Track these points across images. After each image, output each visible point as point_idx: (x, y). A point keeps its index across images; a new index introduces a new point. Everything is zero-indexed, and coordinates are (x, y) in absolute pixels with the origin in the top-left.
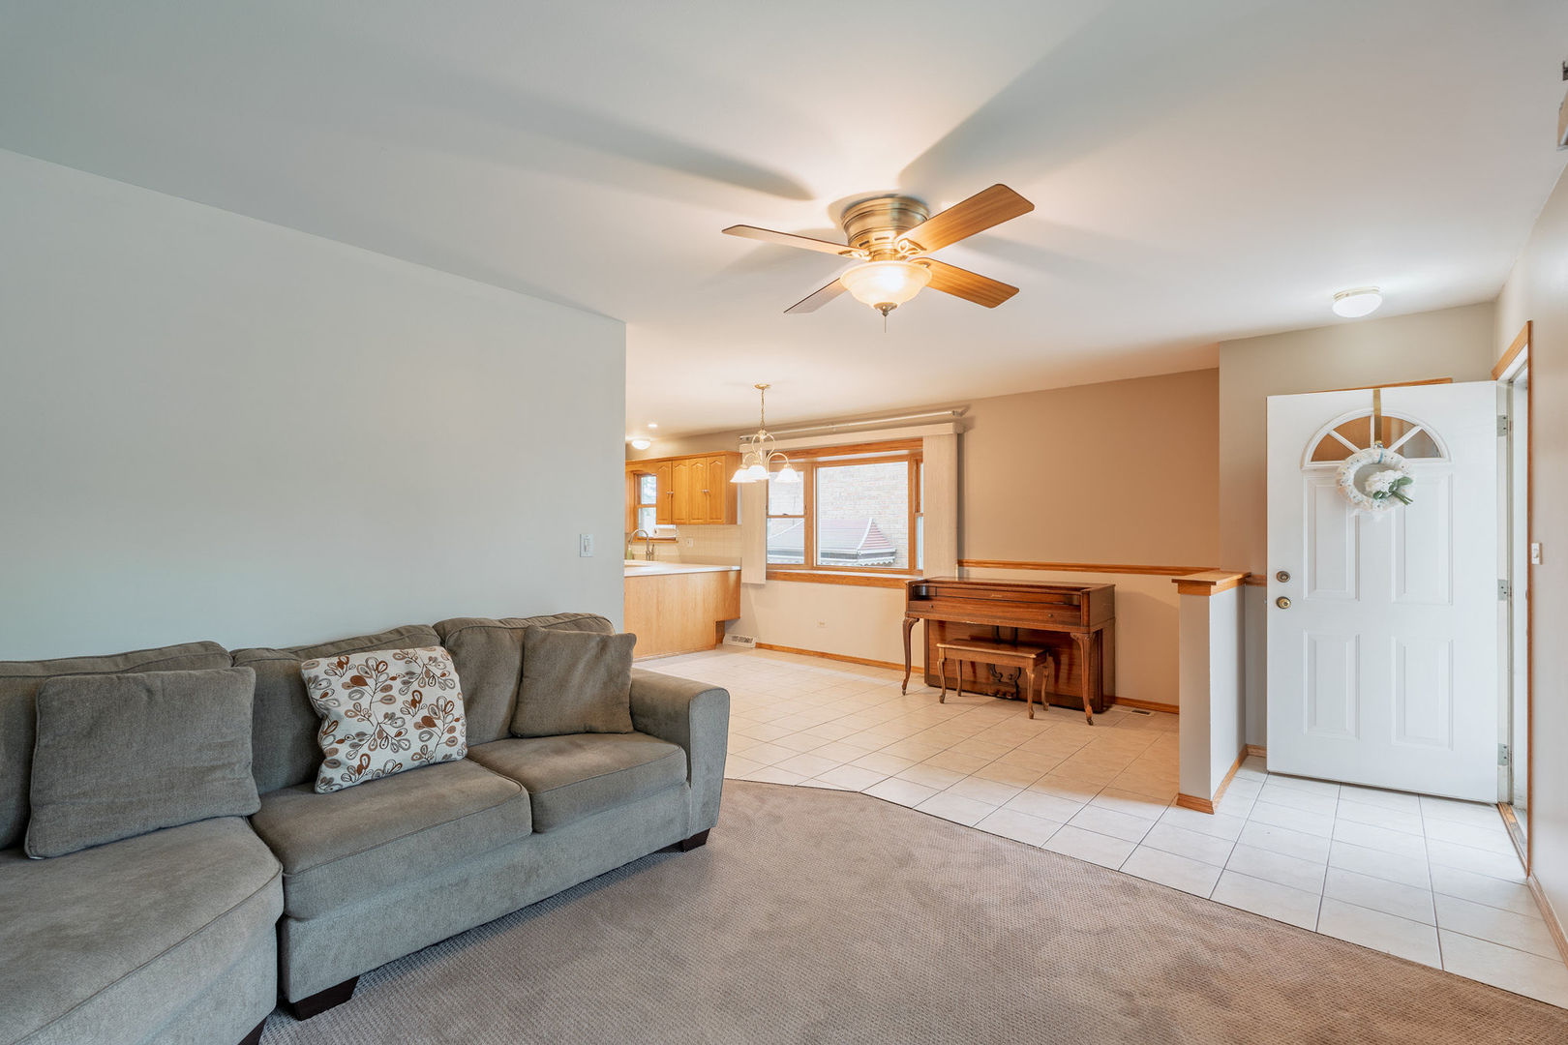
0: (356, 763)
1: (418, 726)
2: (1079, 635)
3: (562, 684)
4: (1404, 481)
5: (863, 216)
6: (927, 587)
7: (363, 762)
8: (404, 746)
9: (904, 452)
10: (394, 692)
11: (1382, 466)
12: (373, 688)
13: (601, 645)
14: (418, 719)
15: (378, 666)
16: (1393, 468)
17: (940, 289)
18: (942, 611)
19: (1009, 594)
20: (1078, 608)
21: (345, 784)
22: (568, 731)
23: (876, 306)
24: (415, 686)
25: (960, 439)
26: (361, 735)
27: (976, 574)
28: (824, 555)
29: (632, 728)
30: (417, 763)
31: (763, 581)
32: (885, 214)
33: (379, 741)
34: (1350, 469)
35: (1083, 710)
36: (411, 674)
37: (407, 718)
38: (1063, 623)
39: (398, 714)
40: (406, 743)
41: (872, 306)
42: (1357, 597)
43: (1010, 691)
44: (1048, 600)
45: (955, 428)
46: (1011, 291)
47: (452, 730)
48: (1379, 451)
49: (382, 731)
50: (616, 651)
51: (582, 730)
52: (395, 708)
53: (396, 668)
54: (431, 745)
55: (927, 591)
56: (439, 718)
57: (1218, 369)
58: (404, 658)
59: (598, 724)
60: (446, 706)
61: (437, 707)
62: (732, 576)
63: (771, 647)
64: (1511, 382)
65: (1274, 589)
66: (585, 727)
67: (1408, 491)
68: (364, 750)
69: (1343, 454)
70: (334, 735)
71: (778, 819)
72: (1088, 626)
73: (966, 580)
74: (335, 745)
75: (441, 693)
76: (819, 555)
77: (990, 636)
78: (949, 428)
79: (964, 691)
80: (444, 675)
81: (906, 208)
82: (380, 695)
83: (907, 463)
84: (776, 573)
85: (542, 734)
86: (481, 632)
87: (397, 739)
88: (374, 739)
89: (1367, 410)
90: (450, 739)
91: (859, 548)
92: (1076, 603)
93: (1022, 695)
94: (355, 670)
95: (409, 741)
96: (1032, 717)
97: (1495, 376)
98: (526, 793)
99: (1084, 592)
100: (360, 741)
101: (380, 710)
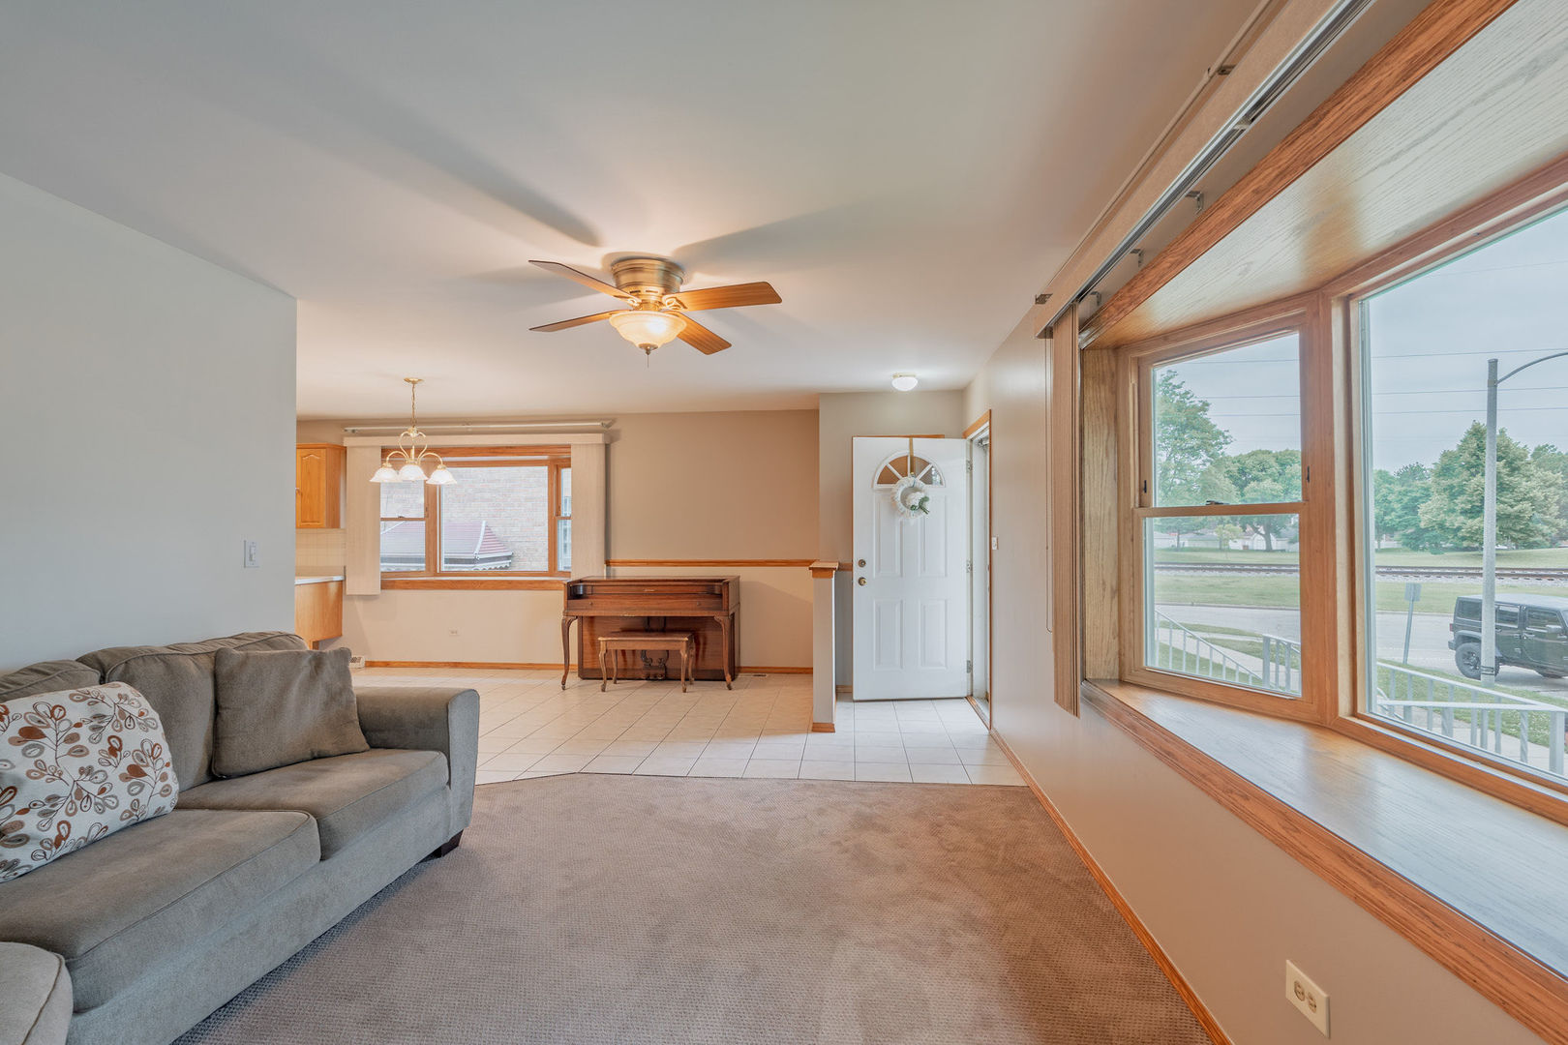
0: (52, 834)
1: (124, 778)
2: (721, 618)
3: (276, 710)
4: (925, 499)
5: (634, 270)
6: (584, 586)
7: (62, 831)
8: (110, 803)
9: (546, 457)
10: (83, 741)
11: (914, 489)
12: (54, 739)
13: (313, 663)
14: (123, 768)
15: (52, 712)
16: (920, 490)
17: (683, 340)
18: (599, 608)
19: (660, 588)
20: (720, 596)
21: (35, 864)
22: (291, 761)
23: (641, 346)
24: (109, 731)
25: (607, 447)
26: (53, 799)
27: (622, 572)
28: (450, 561)
29: (367, 746)
30: (124, 823)
31: (378, 590)
32: (652, 273)
33: (78, 803)
34: (899, 489)
35: (725, 680)
36: (100, 717)
37: (109, 770)
38: (709, 609)
39: (97, 767)
40: (113, 799)
41: (637, 345)
42: (902, 575)
43: (661, 673)
44: (694, 591)
45: (605, 438)
46: (724, 345)
47: (164, 777)
48: (913, 479)
49: (80, 790)
50: (333, 668)
51: (309, 757)
52: (92, 759)
53: (77, 712)
54: (143, 798)
55: (584, 590)
56: (147, 766)
57: (818, 411)
58: (85, 699)
59: (328, 746)
60: (153, 750)
61: (143, 752)
62: (333, 588)
63: (387, 664)
64: (971, 440)
65: (857, 572)
66: (313, 753)
67: (928, 505)
68: (61, 816)
69: (893, 480)
70: (12, 806)
71: (517, 809)
72: (728, 610)
73: (612, 579)
74: (17, 818)
75: (144, 735)
76: (443, 561)
77: (642, 627)
78: (599, 438)
79: (619, 679)
80: (142, 714)
81: (671, 272)
82: (65, 748)
83: (546, 468)
84: (394, 581)
85: (260, 768)
86: (156, 661)
87: (101, 796)
88: (72, 801)
89: (905, 452)
90: (161, 789)
91: (477, 552)
92: (717, 592)
93: (671, 674)
94: (23, 719)
95: (116, 797)
96: (685, 691)
97: (965, 436)
98: (314, 820)
99: (723, 583)
100: (53, 806)
101: (72, 767)
